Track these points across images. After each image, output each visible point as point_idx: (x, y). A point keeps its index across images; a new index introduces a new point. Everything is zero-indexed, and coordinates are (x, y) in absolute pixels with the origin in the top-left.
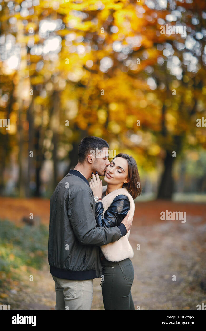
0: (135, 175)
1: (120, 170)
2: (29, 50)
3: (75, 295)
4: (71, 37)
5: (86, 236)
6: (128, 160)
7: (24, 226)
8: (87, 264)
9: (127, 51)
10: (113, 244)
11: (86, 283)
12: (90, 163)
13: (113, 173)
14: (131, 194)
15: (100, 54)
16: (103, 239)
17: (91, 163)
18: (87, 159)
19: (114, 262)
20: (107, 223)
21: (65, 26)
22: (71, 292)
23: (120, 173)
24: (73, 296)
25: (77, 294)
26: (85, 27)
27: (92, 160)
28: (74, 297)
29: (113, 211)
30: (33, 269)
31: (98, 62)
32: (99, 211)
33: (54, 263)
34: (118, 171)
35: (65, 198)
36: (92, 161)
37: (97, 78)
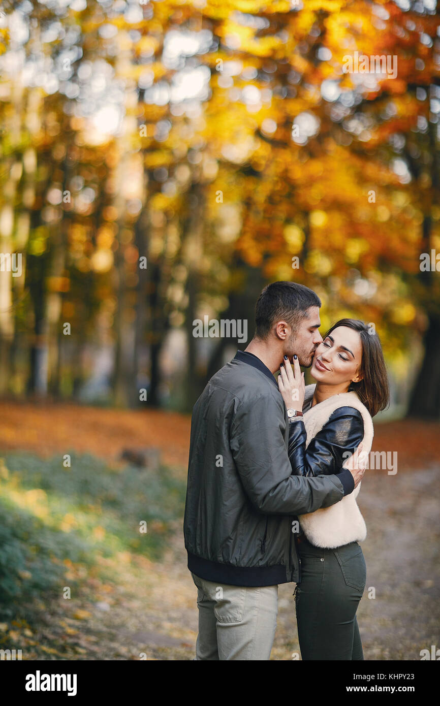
0: (377, 365)
1: (344, 355)
2: (141, 93)
3: (239, 616)
4: (231, 68)
5: (271, 495)
6: (361, 333)
7: (124, 468)
8: (268, 554)
9: (350, 100)
10: (324, 510)
11: (264, 592)
12: (282, 338)
13: (329, 360)
14: (366, 405)
15: (293, 107)
16: (306, 503)
17: (284, 338)
18: (276, 330)
19: (326, 549)
20: (313, 465)
21: (218, 43)
22: (232, 611)
23: (344, 359)
24: (235, 619)
25: (243, 615)
26: (262, 47)
27: (285, 333)
28: (237, 621)
29: (326, 440)
30: (144, 561)
31: (287, 123)
32: (298, 440)
33: (198, 549)
34: (341, 356)
35: (226, 412)
36: (285, 335)
37: (286, 157)
